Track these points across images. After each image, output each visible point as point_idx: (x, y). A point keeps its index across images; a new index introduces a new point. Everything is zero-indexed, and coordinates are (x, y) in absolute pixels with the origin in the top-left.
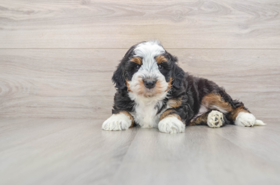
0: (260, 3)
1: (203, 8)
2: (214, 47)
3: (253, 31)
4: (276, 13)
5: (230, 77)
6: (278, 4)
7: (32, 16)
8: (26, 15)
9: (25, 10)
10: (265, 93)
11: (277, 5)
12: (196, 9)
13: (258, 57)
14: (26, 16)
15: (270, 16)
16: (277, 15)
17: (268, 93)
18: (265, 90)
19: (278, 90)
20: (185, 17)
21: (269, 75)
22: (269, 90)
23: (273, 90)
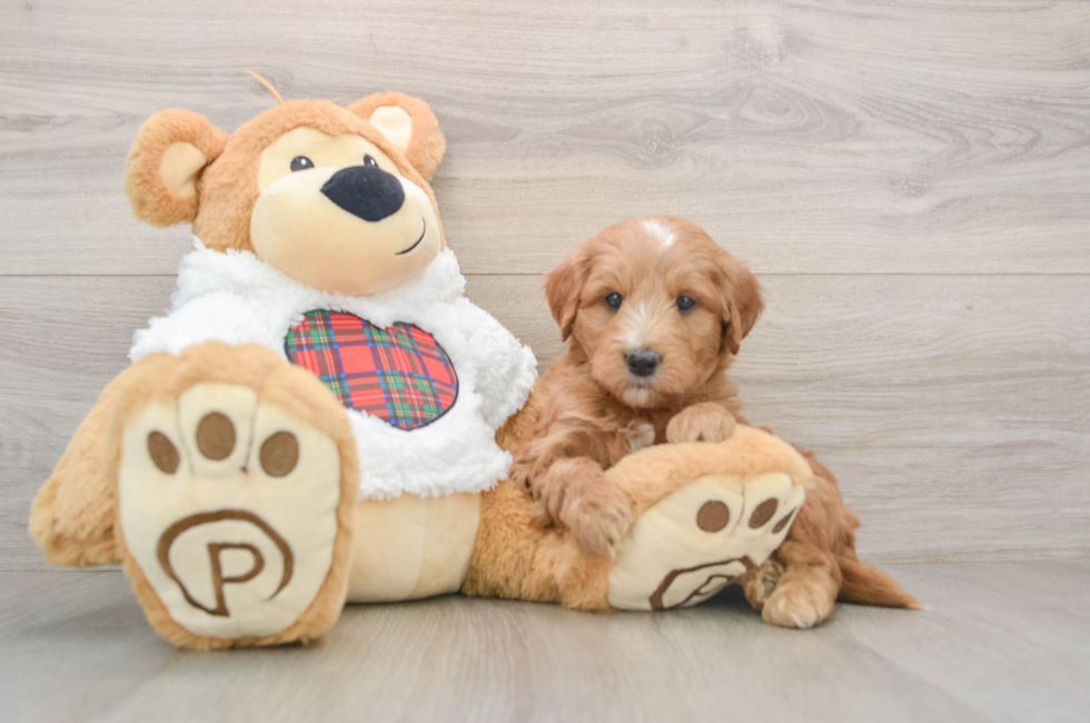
0: (968, 96)
1: (749, 112)
2: (795, 269)
3: (945, 205)
4: (1031, 135)
5: (863, 385)
6: (1036, 98)
7: (42, 138)
8: (16, 135)
9: (13, 111)
10: (998, 446)
11: (1030, 103)
12: (724, 116)
13: (969, 308)
14: (19, 140)
15: (1008, 145)
16: (1033, 142)
17: (1009, 448)
18: (999, 437)
19: (1045, 434)
20: (679, 148)
21: (1011, 376)
22: (1012, 435)
23: (1026, 434)
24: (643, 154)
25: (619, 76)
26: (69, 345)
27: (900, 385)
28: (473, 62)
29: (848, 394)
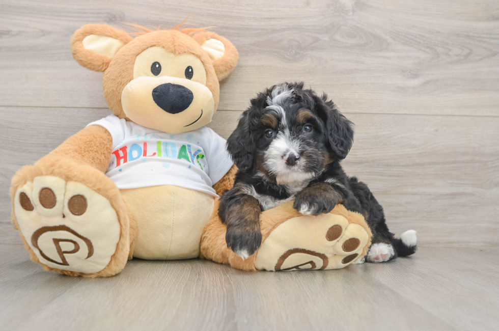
5: (387, 165)
7: (6, 41)
10: (448, 195)
13: (437, 131)
17: (453, 195)
18: (448, 190)
19: (470, 190)
20: (305, 53)
21: (455, 162)
22: (454, 190)
23: (461, 189)
24: (288, 55)
25: (278, 18)
26: (18, 139)
27: (404, 166)
28: (210, 10)
29: (380, 169)
